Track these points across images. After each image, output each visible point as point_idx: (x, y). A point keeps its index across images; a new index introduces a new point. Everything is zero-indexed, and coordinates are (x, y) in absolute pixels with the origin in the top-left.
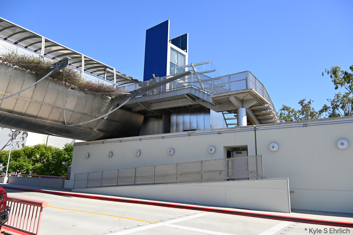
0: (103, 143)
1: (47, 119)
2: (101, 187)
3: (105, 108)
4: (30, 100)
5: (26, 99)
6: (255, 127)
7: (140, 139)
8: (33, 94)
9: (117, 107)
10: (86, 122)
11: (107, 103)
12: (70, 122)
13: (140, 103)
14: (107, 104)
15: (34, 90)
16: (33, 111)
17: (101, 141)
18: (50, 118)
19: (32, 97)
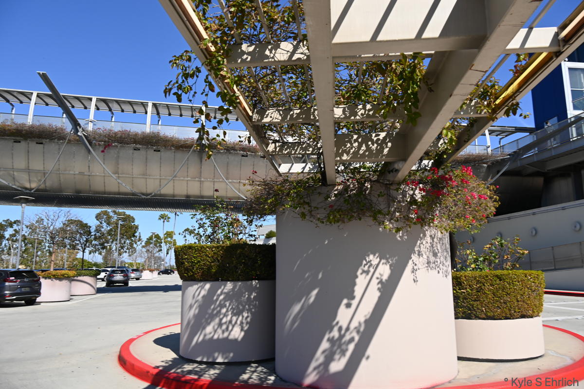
7: (534, 214)
9: (498, 174)
11: (483, 172)
13: (528, 165)
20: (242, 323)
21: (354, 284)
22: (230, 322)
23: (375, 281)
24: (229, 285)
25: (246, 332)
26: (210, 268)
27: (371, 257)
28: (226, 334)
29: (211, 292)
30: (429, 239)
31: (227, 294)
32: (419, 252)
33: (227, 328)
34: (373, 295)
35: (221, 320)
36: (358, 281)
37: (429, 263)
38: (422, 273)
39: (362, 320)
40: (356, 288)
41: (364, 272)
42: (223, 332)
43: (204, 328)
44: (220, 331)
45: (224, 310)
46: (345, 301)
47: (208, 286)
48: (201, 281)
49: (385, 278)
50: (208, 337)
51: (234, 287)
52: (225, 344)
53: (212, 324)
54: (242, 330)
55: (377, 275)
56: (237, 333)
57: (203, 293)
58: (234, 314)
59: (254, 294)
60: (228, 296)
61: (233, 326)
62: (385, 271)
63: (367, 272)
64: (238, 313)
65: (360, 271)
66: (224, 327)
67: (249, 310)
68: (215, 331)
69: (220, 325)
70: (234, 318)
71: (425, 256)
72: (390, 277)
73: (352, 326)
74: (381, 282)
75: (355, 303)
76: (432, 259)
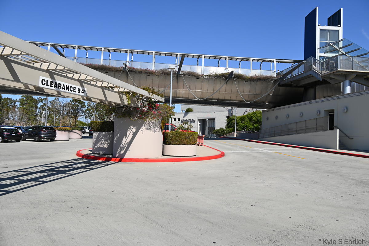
0: (273, 110)
1: (236, 101)
2: (269, 137)
3: (270, 88)
4: (225, 92)
5: (224, 92)
6: (338, 96)
7: (288, 107)
8: (226, 89)
10: (259, 99)
11: (271, 84)
12: (249, 100)
13: (290, 82)
14: (271, 86)
15: (226, 87)
16: (227, 97)
17: (273, 109)
18: (237, 99)
19: (226, 91)
20: (107, 144)
21: (127, 133)
22: (104, 143)
23: (132, 132)
24: (104, 133)
25: (108, 146)
26: (98, 128)
27: (131, 126)
28: (103, 146)
29: (99, 135)
30: (148, 122)
31: (103, 135)
32: (144, 126)
33: (103, 145)
34: (131, 136)
35: (102, 142)
36: (128, 132)
37: (147, 128)
38: (145, 131)
39: (128, 142)
40: (127, 134)
41: (129, 130)
42: (102, 146)
43: (97, 144)
44: (101, 145)
45: (102, 140)
46: (125, 137)
47: (98, 133)
48: (96, 131)
49: (134, 132)
50: (98, 147)
51: (105, 133)
52: (102, 149)
53: (99, 143)
54: (107, 145)
55: (132, 131)
56: (106, 146)
57: (97, 135)
58: (105, 141)
59: (111, 136)
60: (104, 136)
61: (105, 144)
62: (134, 130)
63: (130, 130)
64: (106, 141)
65: (128, 130)
66: (102, 144)
67: (109, 140)
68: (100, 145)
69: (101, 143)
70: (105, 142)
71: (146, 127)
72: (135, 131)
73: (126, 143)
74: (133, 133)
75: (127, 137)
76: (149, 127)
